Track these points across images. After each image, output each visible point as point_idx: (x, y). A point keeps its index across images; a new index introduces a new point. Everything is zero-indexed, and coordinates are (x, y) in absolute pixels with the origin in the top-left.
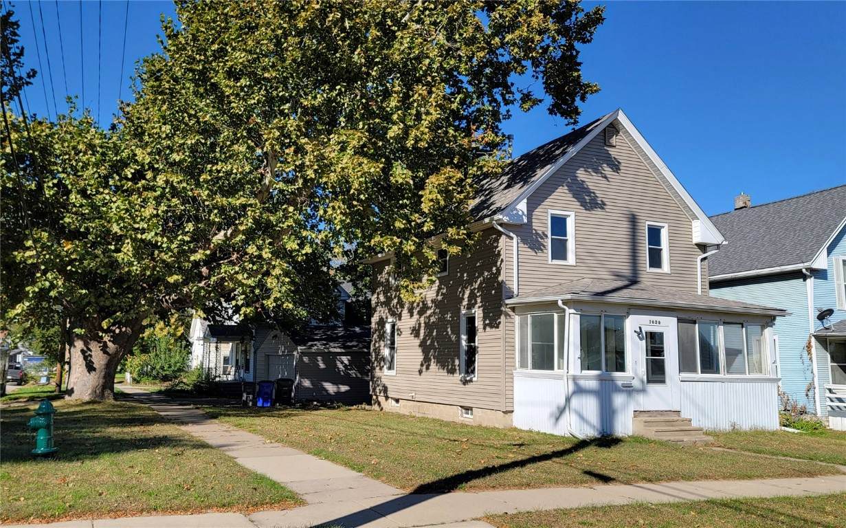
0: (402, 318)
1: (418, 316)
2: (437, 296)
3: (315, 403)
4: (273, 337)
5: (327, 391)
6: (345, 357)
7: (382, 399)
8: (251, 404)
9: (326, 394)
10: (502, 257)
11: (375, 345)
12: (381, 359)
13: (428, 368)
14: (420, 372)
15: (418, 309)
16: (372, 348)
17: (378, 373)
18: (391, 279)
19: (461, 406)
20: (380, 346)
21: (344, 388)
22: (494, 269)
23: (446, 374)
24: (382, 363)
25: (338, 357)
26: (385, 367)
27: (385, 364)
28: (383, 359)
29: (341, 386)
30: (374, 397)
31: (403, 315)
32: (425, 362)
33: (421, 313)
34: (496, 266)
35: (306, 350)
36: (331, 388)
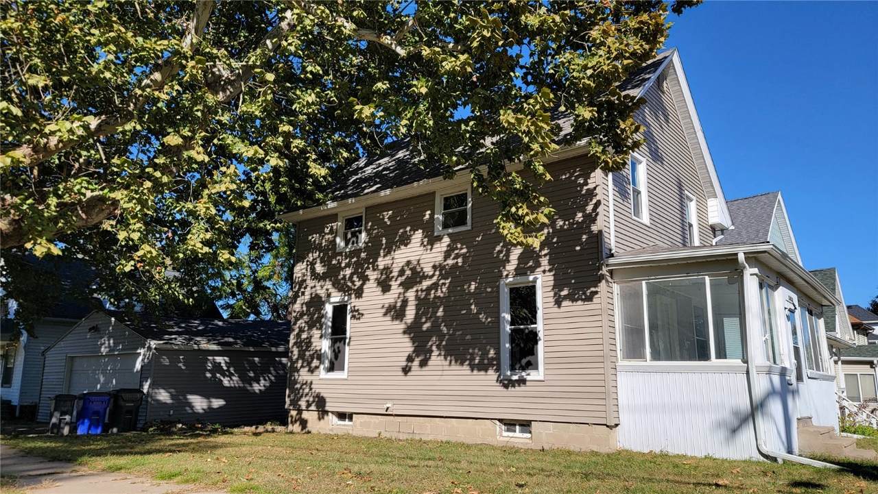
0: (364, 295)
1: (401, 290)
2: (446, 258)
3: (180, 426)
4: (90, 330)
5: (192, 407)
6: (221, 358)
7: (311, 416)
8: (66, 431)
9: (190, 411)
10: (598, 198)
11: (298, 335)
12: (312, 357)
13: (423, 364)
14: (406, 370)
15: (400, 280)
16: (292, 340)
17: (304, 375)
18: (338, 240)
19: (500, 420)
20: (310, 338)
21: (217, 403)
22: (580, 215)
23: (469, 372)
24: (315, 363)
25: (210, 358)
26: (322, 367)
27: (321, 362)
28: (319, 356)
29: (213, 400)
30: (294, 413)
31: (365, 291)
32: (418, 356)
33: (407, 285)
34: (584, 211)
35: (165, 346)
36: (199, 403)
